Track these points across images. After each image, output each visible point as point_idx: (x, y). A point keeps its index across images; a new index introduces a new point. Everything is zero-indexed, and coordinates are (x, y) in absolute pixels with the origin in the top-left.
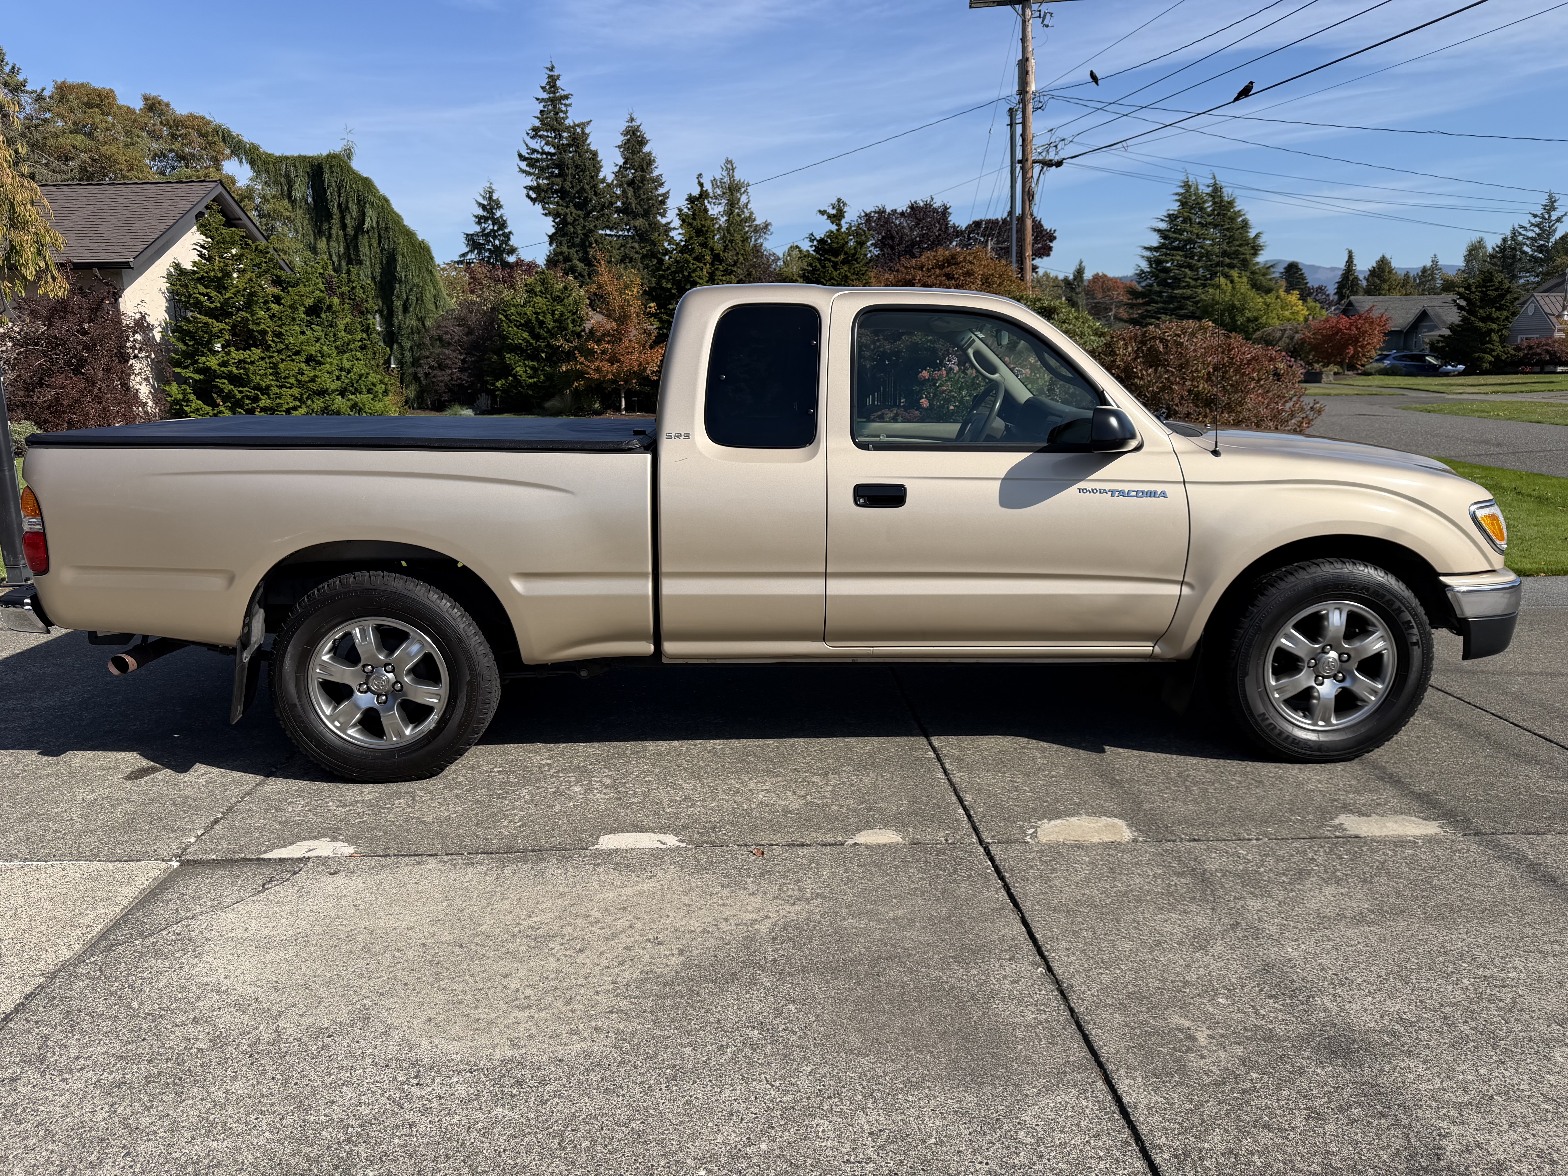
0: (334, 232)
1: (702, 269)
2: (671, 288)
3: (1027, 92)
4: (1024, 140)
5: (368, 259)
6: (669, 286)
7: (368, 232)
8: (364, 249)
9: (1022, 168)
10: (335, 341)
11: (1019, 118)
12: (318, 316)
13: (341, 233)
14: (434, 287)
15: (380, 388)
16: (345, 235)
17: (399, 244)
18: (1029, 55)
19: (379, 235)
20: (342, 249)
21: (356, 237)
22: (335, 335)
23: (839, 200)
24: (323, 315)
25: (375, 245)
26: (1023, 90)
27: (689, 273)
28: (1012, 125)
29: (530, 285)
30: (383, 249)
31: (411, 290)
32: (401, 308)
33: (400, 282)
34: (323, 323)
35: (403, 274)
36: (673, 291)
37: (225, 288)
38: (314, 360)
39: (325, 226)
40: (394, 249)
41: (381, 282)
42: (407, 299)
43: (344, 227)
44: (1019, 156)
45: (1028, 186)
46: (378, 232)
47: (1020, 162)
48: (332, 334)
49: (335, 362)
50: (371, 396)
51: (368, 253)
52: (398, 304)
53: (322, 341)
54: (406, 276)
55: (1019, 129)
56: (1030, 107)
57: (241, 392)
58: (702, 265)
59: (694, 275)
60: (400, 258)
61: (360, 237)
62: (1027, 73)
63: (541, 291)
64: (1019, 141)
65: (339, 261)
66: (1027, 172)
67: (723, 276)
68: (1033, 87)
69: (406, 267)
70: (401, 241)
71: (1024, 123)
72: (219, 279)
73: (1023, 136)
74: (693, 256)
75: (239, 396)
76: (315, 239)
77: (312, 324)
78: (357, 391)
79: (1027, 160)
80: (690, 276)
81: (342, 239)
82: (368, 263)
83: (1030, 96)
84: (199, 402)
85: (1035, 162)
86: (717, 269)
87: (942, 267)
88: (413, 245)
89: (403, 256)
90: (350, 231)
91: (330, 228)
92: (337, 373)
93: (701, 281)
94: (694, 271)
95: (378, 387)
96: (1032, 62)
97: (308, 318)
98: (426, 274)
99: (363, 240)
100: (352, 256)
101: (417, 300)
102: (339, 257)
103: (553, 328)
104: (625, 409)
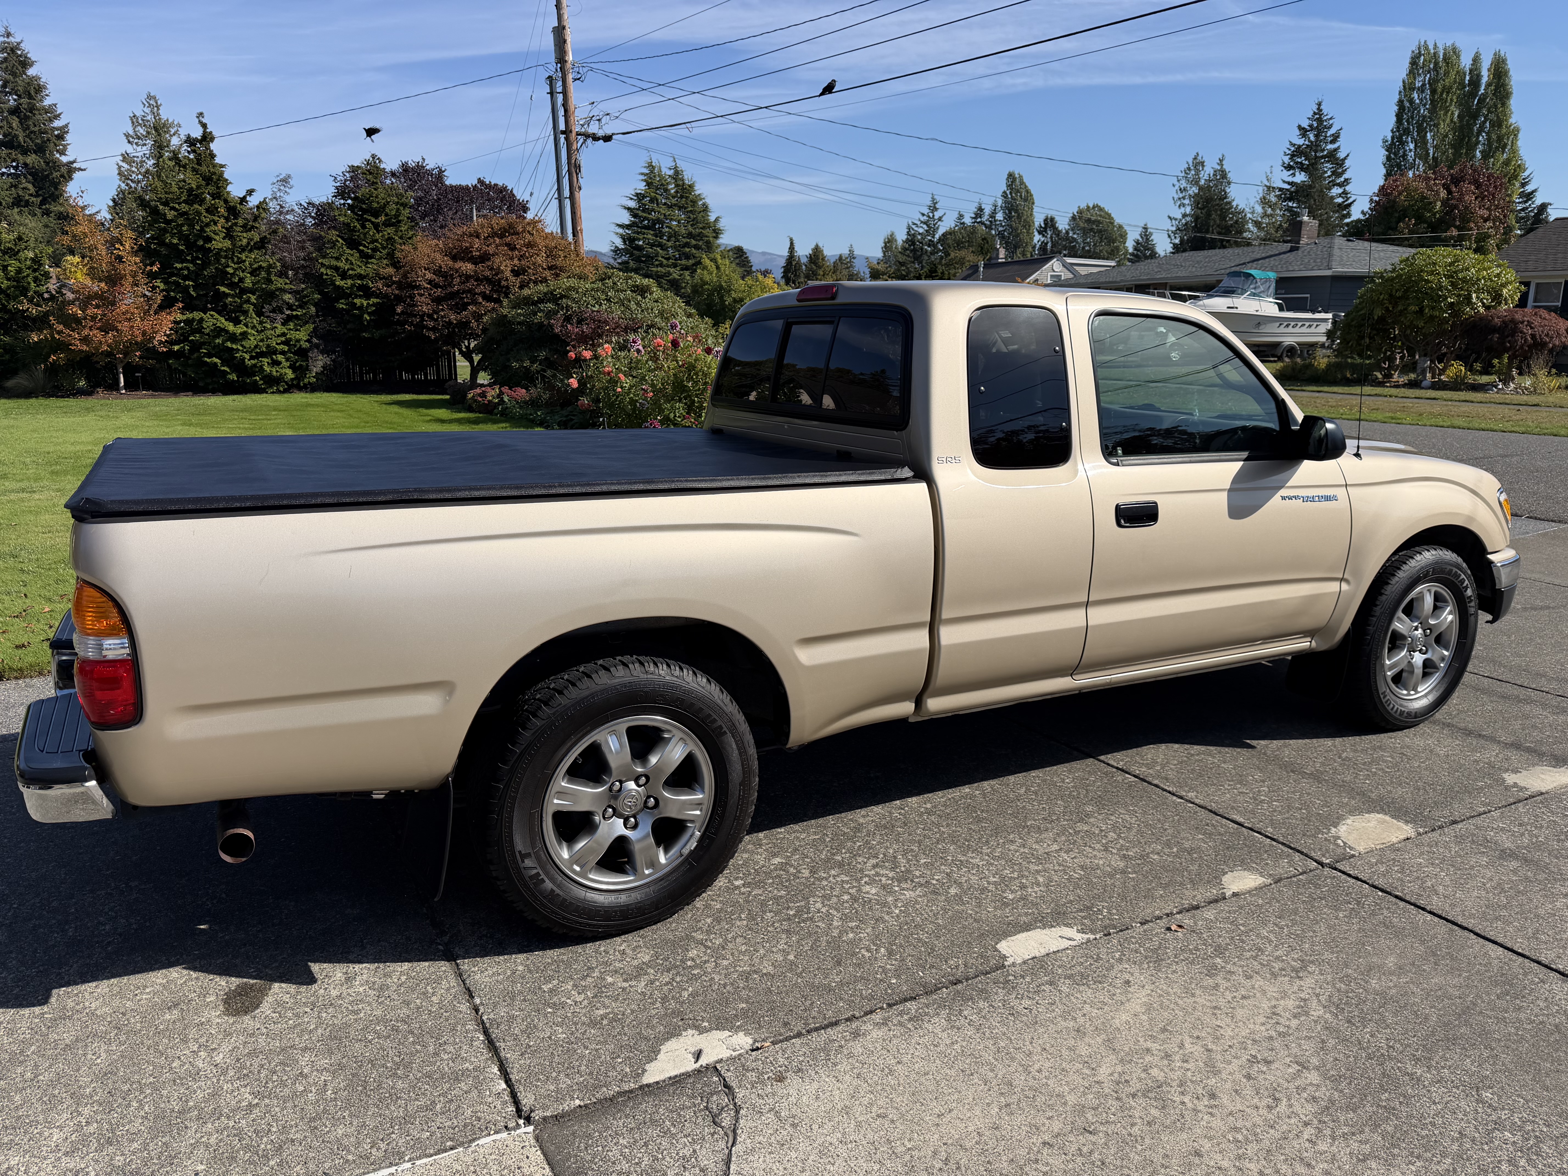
1: (218, 223)
2: (177, 244)
3: (566, 61)
4: (566, 111)
6: (175, 241)
9: (567, 139)
11: (559, 87)
18: (565, 23)
23: (373, 156)
26: (561, 59)
28: (552, 93)
36: (181, 248)
44: (562, 126)
45: (574, 158)
47: (563, 132)
55: (560, 98)
56: (570, 77)
58: (215, 218)
59: (206, 229)
62: (565, 41)
64: (561, 112)
66: (572, 144)
68: (570, 57)
71: (565, 93)
73: (565, 105)
74: (204, 207)
79: (571, 131)
80: (202, 230)
83: (569, 65)
85: (578, 134)
86: (234, 224)
87: (501, 236)
93: (217, 238)
94: (208, 225)
96: (568, 32)
103: (9, 288)
104: (126, 387)
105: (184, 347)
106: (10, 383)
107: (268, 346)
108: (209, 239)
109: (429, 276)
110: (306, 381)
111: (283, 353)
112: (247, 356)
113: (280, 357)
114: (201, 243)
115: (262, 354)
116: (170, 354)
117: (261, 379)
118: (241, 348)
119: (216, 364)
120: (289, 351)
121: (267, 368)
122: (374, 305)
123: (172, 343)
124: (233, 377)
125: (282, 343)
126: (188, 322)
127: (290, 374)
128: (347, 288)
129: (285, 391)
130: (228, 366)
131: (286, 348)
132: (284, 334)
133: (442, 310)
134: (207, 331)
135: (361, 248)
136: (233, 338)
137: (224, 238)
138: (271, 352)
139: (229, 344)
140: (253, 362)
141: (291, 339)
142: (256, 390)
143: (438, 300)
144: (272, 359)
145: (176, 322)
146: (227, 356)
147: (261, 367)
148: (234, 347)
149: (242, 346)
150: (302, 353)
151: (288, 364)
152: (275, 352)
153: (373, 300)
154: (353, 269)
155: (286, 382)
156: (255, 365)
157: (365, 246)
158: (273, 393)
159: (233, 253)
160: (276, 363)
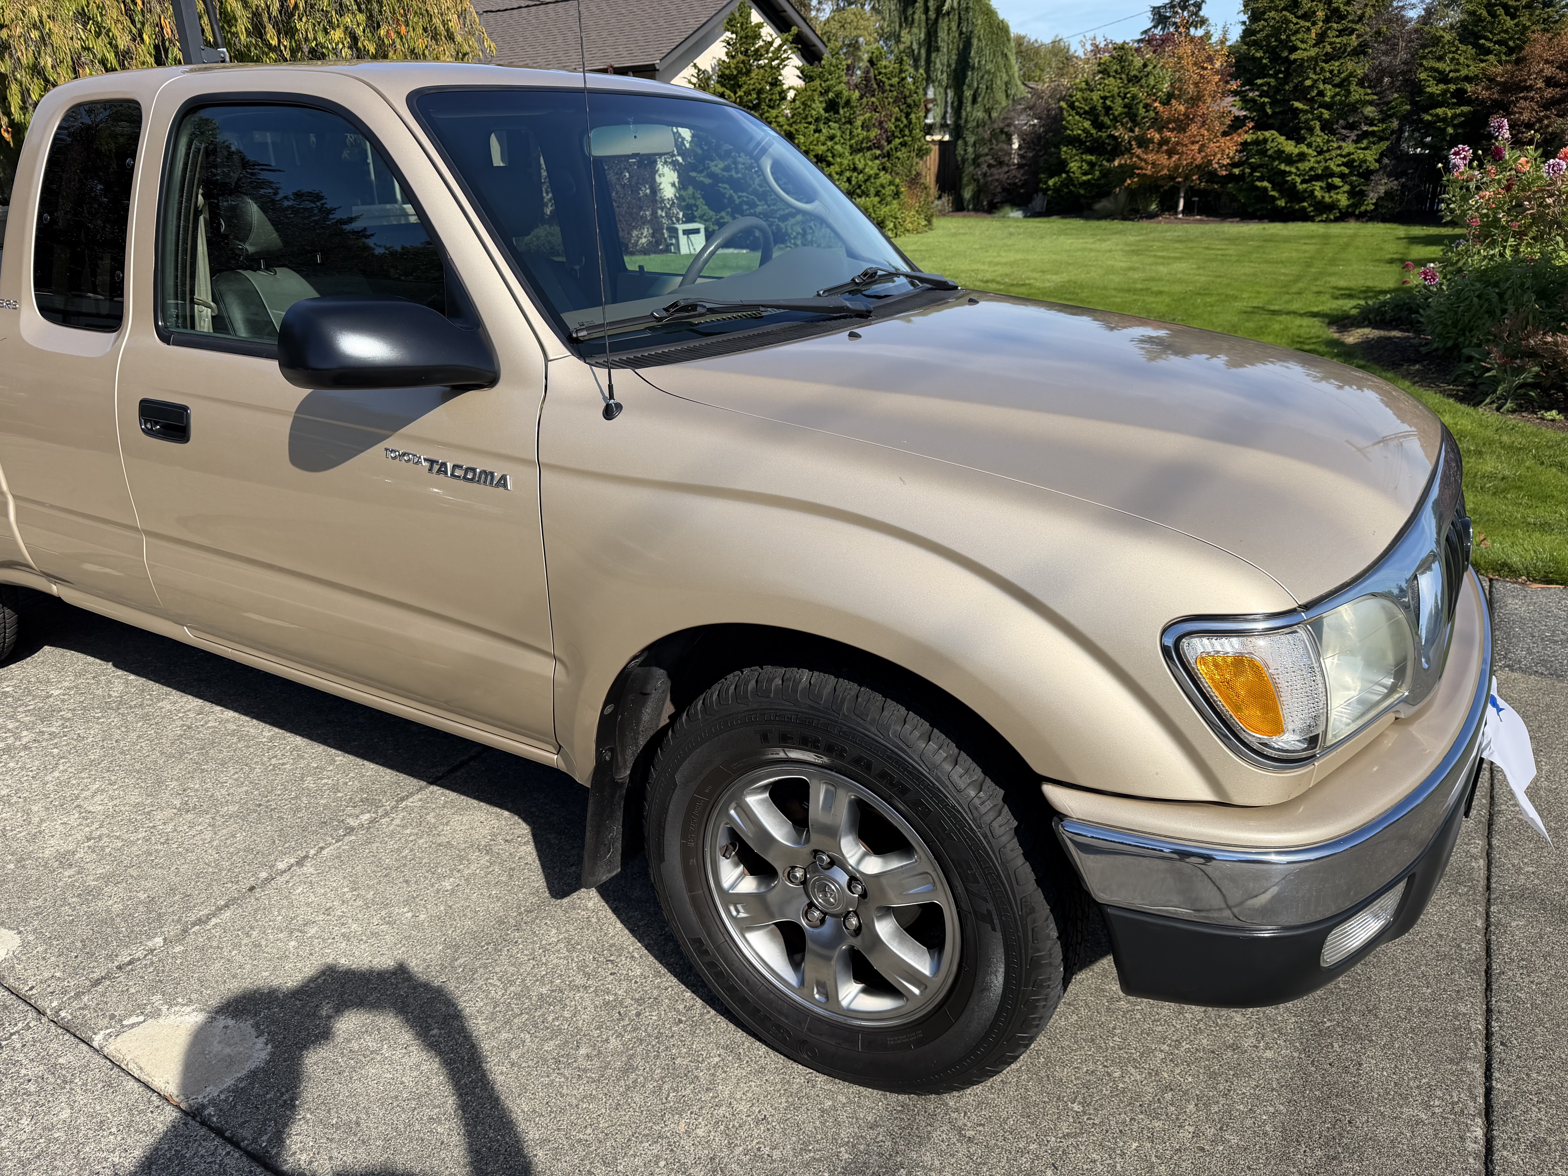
0: (916, 17)
1: (1309, 30)
2: (1262, 58)
5: (946, 46)
7: (948, 13)
8: (942, 34)
10: (850, 139)
12: (837, 112)
13: (923, 17)
14: (1007, 72)
15: (889, 190)
16: (927, 19)
17: (977, 25)
19: (960, 18)
20: (922, 36)
21: (936, 20)
22: (851, 133)
24: (841, 111)
25: (954, 28)
27: (1288, 36)
29: (1104, 64)
30: (961, 33)
31: (982, 77)
32: (970, 98)
33: (973, 68)
34: (840, 119)
35: (976, 60)
36: (1264, 61)
37: (740, 87)
38: (825, 160)
39: (910, 11)
40: (971, 32)
41: (955, 70)
42: (978, 88)
43: (927, 10)
46: (959, 13)
48: (848, 132)
49: (846, 162)
50: (877, 199)
51: (946, 38)
52: (968, 94)
53: (837, 139)
54: (979, 62)
57: (739, 197)
58: (1308, 24)
59: (1293, 38)
60: (975, 41)
61: (940, 21)
63: (1116, 71)
65: (919, 49)
67: (1337, 37)
69: (980, 51)
70: (979, 22)
72: (735, 77)
74: (1300, 13)
75: (737, 201)
76: (901, 26)
77: (830, 121)
78: (865, 194)
81: (923, 24)
82: (945, 50)
84: (706, 207)
86: (1330, 28)
88: (991, 27)
89: (979, 40)
90: (932, 15)
91: (914, 13)
92: (848, 174)
93: (1303, 46)
94: (1297, 32)
95: (887, 189)
97: (827, 115)
98: (1000, 59)
99: (943, 24)
100: (931, 43)
101: (987, 88)
102: (919, 44)
103: (1120, 114)
104: (1183, 212)
105: (1243, 171)
106: (1098, 206)
107: (1327, 168)
108: (1295, 49)
109: (1549, 71)
110: (1363, 208)
111: (1342, 176)
112: (1298, 180)
113: (1337, 181)
114: (1285, 54)
115: (1317, 178)
116: (1231, 177)
117: (1310, 205)
118: (1293, 170)
119: (1266, 189)
120: (1351, 173)
121: (1318, 194)
122: (1462, 114)
123: (1234, 165)
124: (1281, 203)
125: (1344, 164)
126: (1256, 142)
127: (1344, 201)
128: (1438, 95)
129: (1337, 220)
130: (1279, 191)
131: (1347, 171)
132: (1349, 154)
133: (1548, 117)
134: (1270, 153)
135: (1482, 41)
136: (1289, 160)
137: (1314, 45)
138: (1328, 173)
139: (1282, 167)
140: (1305, 186)
141: (1354, 160)
142: (1304, 217)
143: (1546, 105)
144: (1328, 184)
145: (1245, 144)
146: (1278, 179)
147: (1312, 192)
148: (1288, 169)
149: (1297, 168)
150: (1367, 175)
151: (1346, 188)
152: (1332, 175)
153: (1465, 109)
154: (1457, 71)
155: (1340, 210)
156: (1305, 191)
157: (1487, 39)
158: (1322, 221)
159: (1316, 62)
160: (1330, 188)
